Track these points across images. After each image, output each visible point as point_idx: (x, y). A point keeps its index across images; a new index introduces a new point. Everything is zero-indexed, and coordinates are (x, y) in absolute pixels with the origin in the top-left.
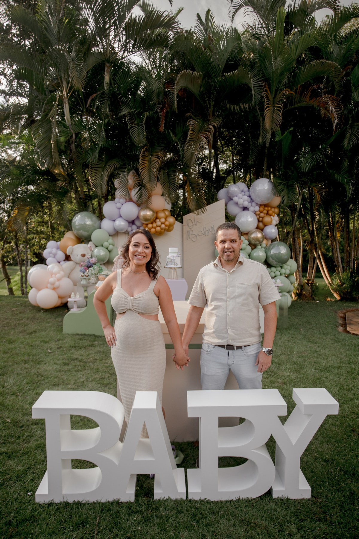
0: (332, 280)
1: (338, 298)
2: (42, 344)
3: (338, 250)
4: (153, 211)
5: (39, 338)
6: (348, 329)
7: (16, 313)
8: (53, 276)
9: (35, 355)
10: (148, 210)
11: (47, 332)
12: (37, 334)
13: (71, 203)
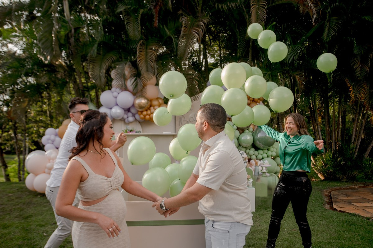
0: (316, 161)
1: (322, 178)
2: (38, 227)
3: (320, 133)
4: (148, 100)
5: (35, 222)
6: (335, 206)
7: (12, 198)
8: (51, 161)
9: (30, 239)
10: (143, 98)
11: (43, 216)
12: (34, 219)
13: (70, 93)
